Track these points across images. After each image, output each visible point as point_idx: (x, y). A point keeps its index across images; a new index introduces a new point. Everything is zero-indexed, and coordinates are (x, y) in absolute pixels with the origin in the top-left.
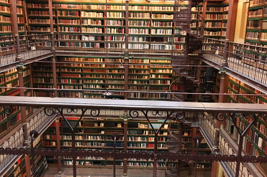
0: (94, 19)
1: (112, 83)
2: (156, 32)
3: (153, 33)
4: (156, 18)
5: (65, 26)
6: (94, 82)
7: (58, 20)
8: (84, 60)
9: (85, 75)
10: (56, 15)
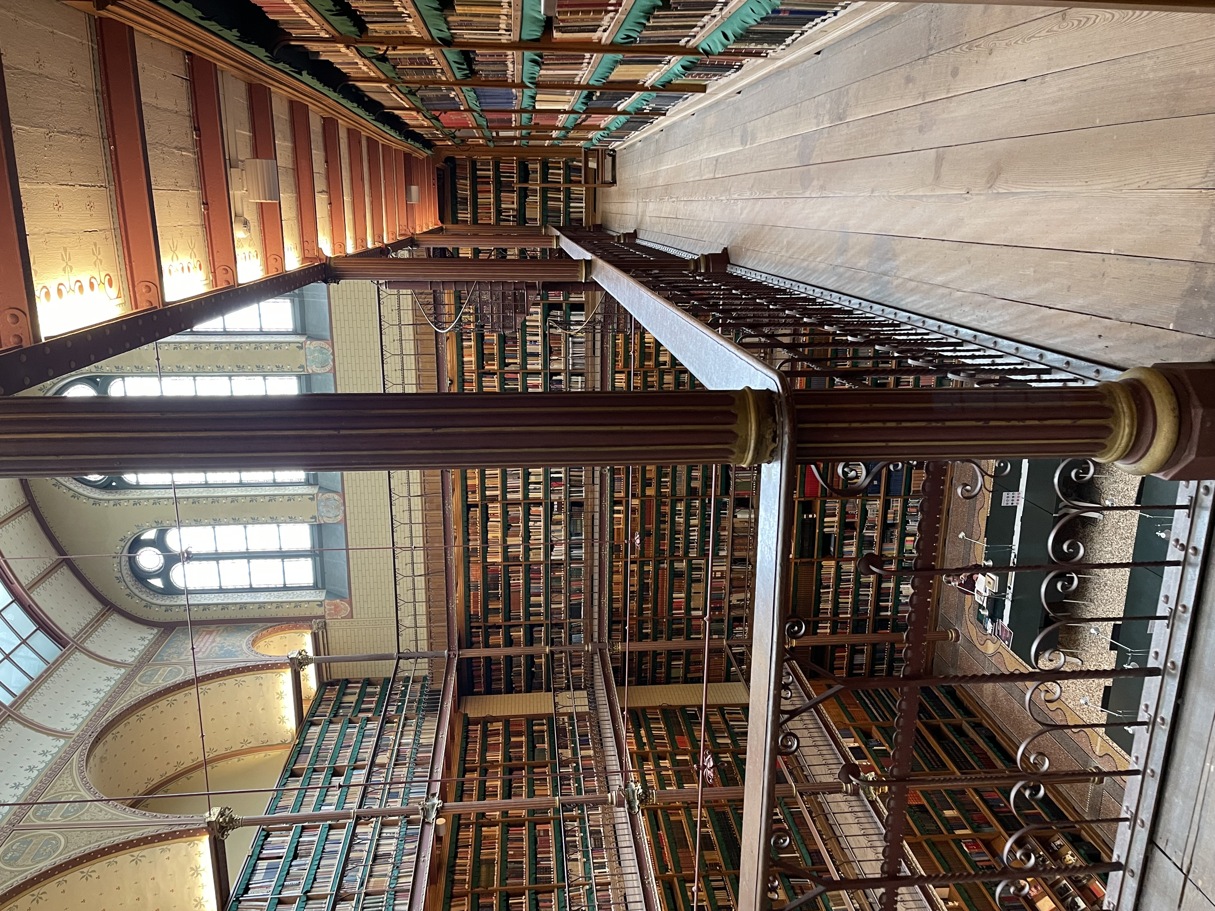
0: (507, 528)
1: (684, 477)
2: (536, 355)
3: (538, 364)
5: (528, 605)
6: (682, 528)
7: (512, 622)
8: (618, 557)
9: (659, 552)
10: (500, 627)
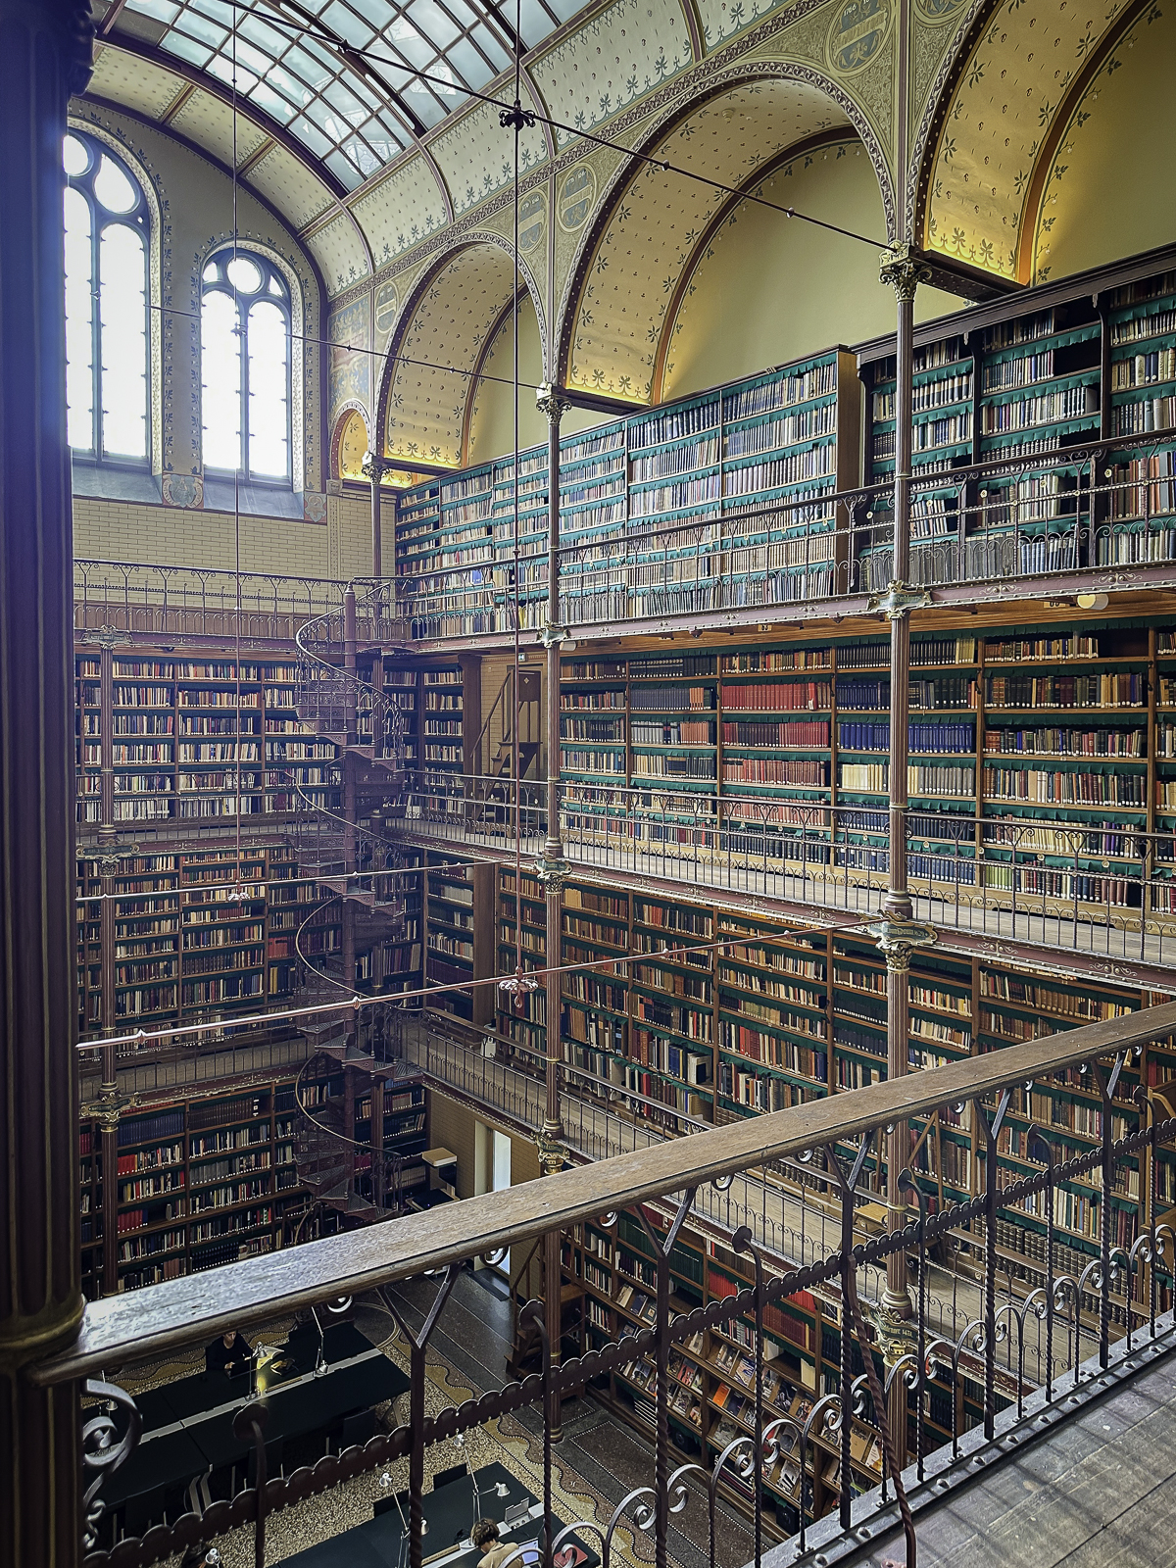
2: (197, 756)
3: (186, 758)
4: (193, 707)
